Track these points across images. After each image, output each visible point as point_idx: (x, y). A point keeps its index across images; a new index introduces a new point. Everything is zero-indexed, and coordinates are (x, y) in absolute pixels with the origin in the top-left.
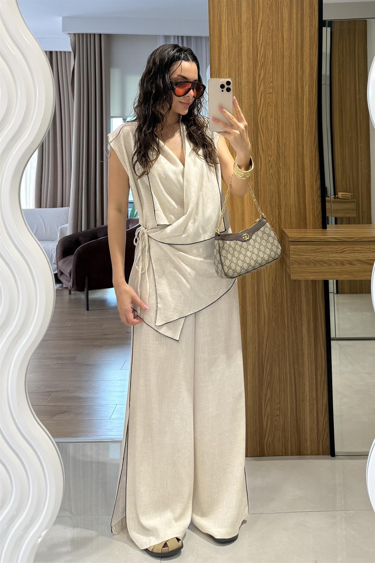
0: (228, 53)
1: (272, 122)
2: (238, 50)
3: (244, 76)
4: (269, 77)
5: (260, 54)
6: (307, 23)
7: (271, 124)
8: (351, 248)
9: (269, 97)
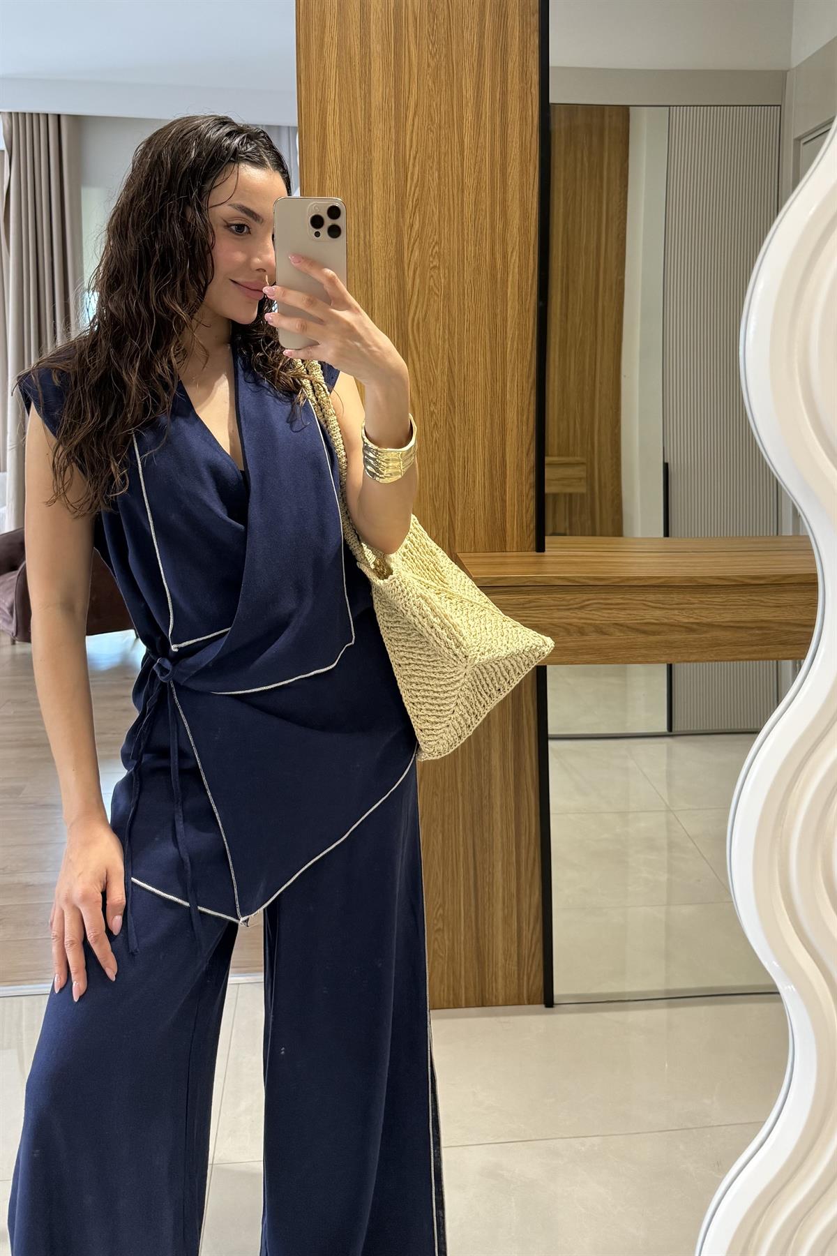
0: (342, 174)
1: (437, 331)
2: (364, 170)
3: (378, 227)
4: (432, 231)
5: (412, 179)
6: (514, 114)
7: (435, 333)
8: (601, 599)
9: (432, 276)
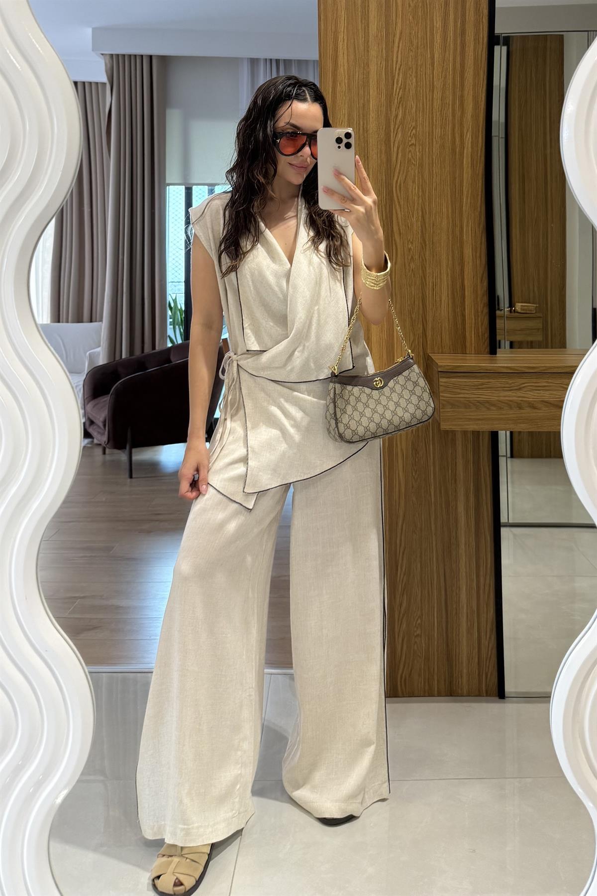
0: (348, 82)
1: (414, 190)
2: (363, 78)
3: (372, 118)
4: (411, 120)
5: (397, 84)
7: (412, 192)
8: (533, 383)
9: (410, 151)
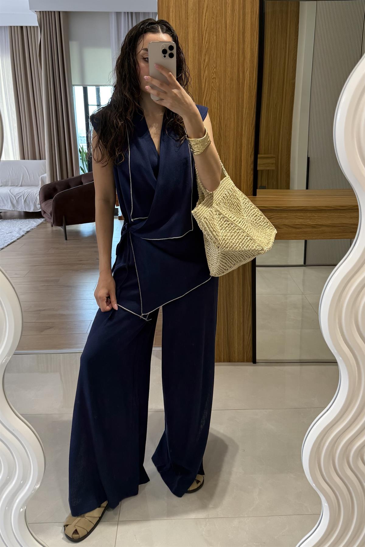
1: (215, 106)
3: (190, 61)
4: (213, 62)
5: (205, 40)
6: (248, 10)
9: (213, 82)
